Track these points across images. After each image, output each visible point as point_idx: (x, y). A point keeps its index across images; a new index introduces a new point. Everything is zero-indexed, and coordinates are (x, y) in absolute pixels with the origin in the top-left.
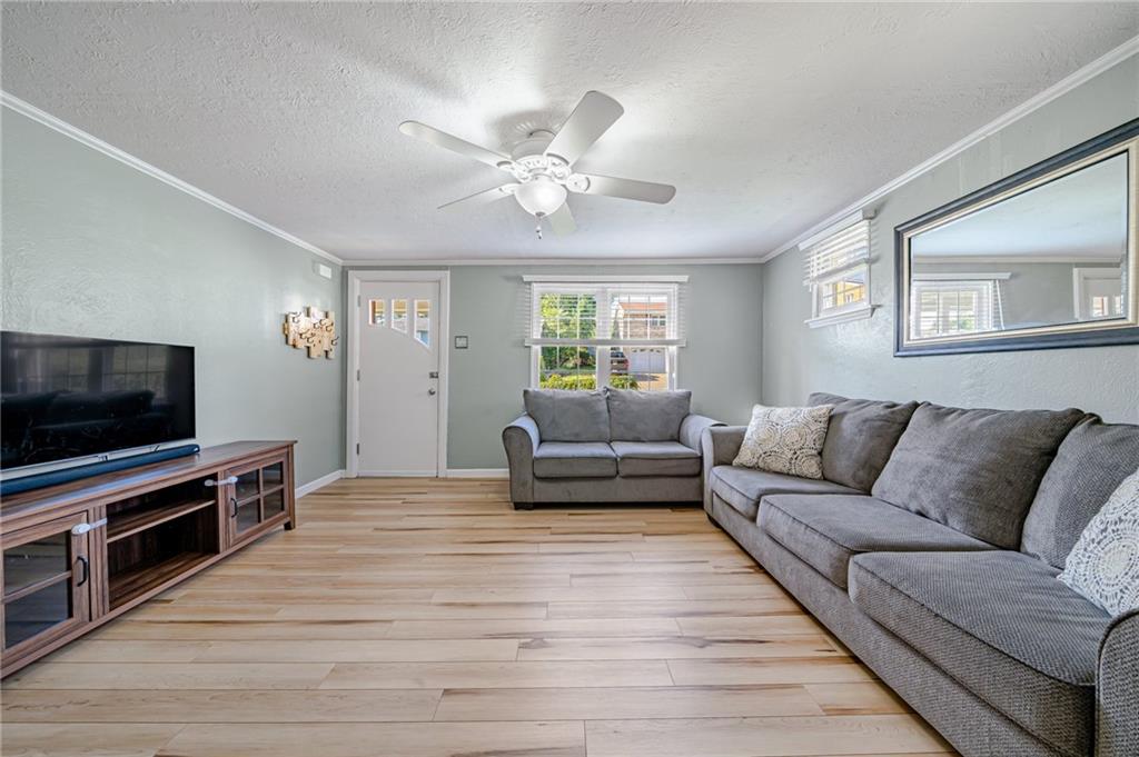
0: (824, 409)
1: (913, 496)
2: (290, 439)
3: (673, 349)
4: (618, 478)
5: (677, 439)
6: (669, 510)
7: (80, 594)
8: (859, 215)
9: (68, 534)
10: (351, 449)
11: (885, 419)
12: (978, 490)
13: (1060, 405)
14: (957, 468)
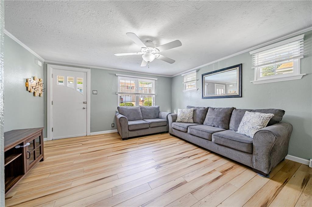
0: (192, 109)
1: (212, 123)
3: (154, 96)
4: (150, 128)
5: (158, 118)
6: (160, 134)
8: (195, 71)
10: (50, 130)
11: (204, 110)
12: (223, 121)
13: (231, 107)
14: (219, 118)
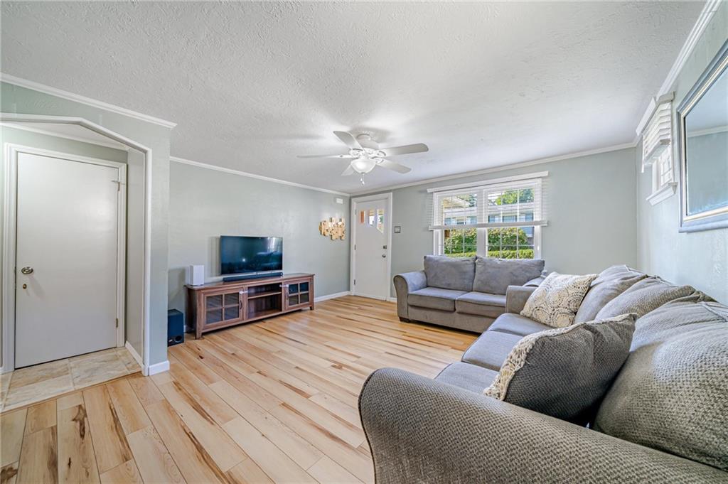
2: (312, 273)
3: (537, 228)
4: (455, 314)
7: (241, 311)
9: (238, 293)
10: (352, 282)
